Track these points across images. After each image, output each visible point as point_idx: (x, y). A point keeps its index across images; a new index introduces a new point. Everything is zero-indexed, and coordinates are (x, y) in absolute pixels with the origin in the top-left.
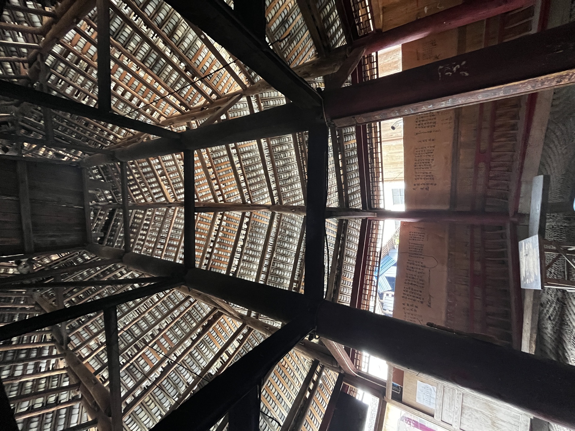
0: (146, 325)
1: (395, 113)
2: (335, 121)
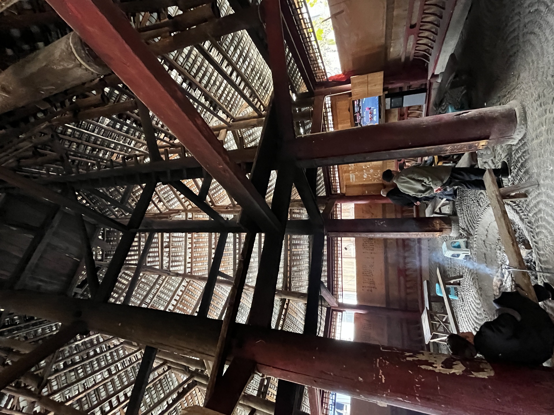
0: (112, 389)
1: (358, 235)
2: (329, 233)
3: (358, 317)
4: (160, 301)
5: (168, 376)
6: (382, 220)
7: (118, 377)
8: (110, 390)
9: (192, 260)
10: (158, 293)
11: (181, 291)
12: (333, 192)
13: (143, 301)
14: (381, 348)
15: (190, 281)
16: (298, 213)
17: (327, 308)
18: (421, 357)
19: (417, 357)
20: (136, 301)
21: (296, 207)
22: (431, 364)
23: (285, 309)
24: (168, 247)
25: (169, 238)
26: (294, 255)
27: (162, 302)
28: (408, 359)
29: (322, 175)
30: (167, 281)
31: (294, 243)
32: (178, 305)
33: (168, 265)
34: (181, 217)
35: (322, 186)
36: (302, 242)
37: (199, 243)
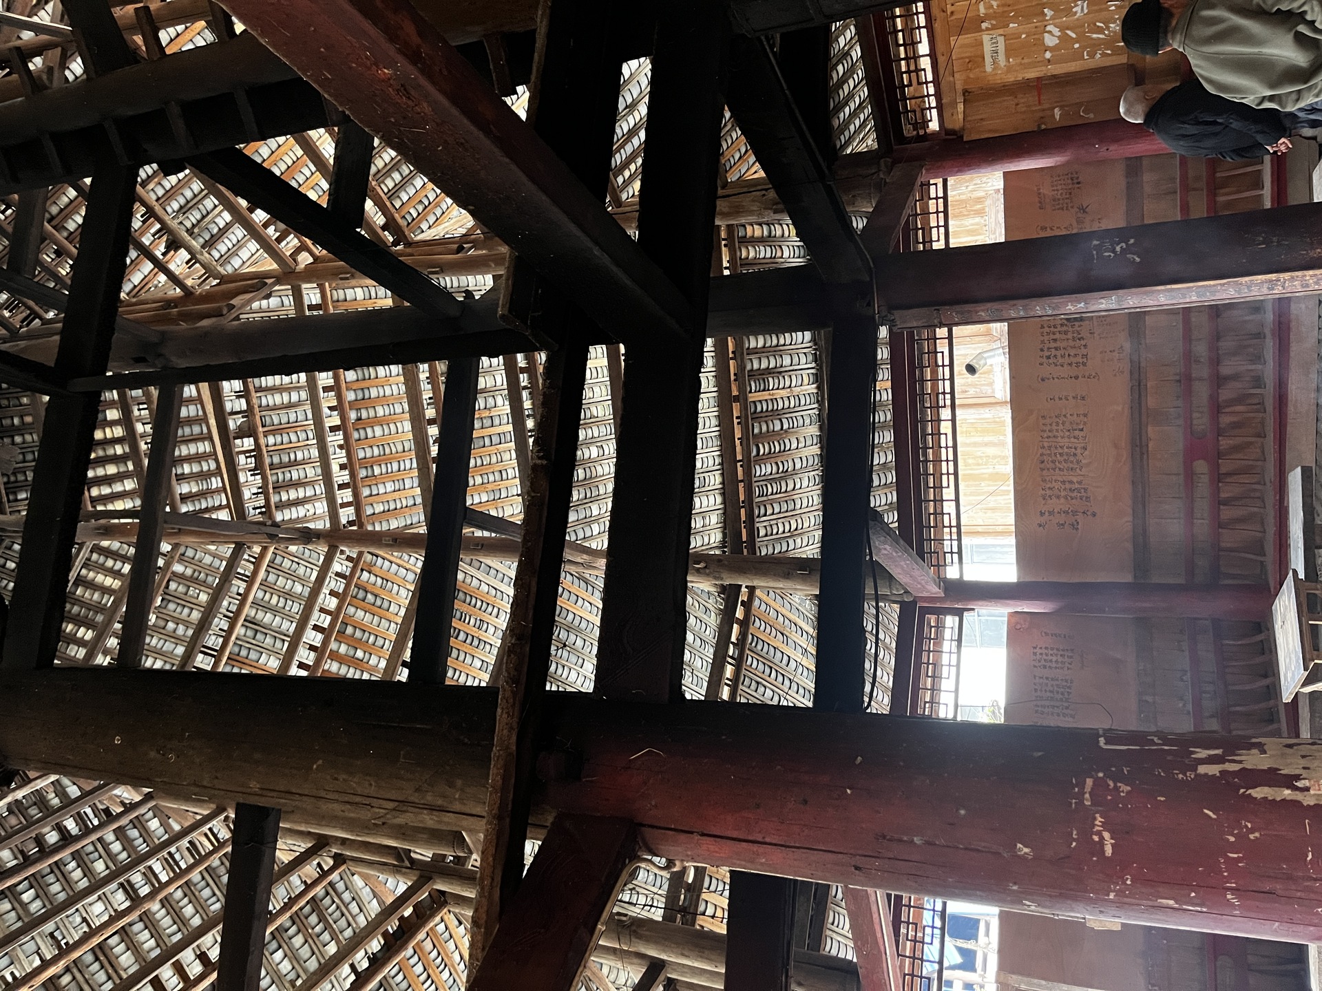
1: (1017, 310)
2: (897, 314)
3: (1018, 630)
4: (259, 636)
5: (340, 886)
6: (1121, 234)
7: (163, 906)
8: (146, 946)
9: (353, 475)
10: (248, 611)
11: (332, 593)
12: (908, 131)
13: (194, 645)
14: (1102, 740)
15: (360, 554)
16: (762, 240)
17: (903, 604)
18: (1253, 760)
19: (1240, 762)
20: (168, 646)
21: (751, 213)
22: (1289, 781)
23: (739, 621)
24: (247, 431)
25: (245, 394)
26: (757, 417)
27: (269, 640)
28: (1202, 769)
29: (857, 52)
30: (272, 561)
31: (756, 366)
32: (333, 645)
33: (262, 503)
34: (278, 303)
35: (861, 107)
36: (787, 361)
37: (367, 403)
